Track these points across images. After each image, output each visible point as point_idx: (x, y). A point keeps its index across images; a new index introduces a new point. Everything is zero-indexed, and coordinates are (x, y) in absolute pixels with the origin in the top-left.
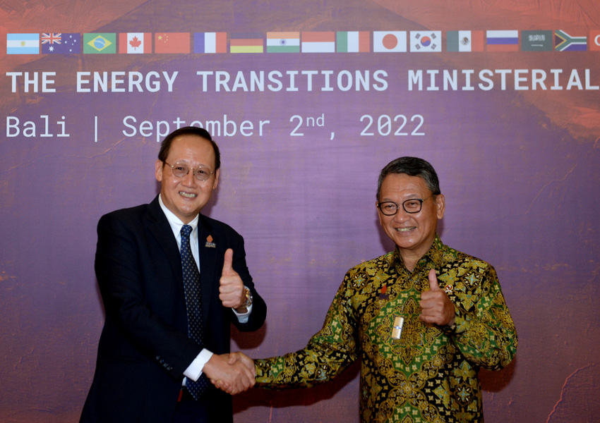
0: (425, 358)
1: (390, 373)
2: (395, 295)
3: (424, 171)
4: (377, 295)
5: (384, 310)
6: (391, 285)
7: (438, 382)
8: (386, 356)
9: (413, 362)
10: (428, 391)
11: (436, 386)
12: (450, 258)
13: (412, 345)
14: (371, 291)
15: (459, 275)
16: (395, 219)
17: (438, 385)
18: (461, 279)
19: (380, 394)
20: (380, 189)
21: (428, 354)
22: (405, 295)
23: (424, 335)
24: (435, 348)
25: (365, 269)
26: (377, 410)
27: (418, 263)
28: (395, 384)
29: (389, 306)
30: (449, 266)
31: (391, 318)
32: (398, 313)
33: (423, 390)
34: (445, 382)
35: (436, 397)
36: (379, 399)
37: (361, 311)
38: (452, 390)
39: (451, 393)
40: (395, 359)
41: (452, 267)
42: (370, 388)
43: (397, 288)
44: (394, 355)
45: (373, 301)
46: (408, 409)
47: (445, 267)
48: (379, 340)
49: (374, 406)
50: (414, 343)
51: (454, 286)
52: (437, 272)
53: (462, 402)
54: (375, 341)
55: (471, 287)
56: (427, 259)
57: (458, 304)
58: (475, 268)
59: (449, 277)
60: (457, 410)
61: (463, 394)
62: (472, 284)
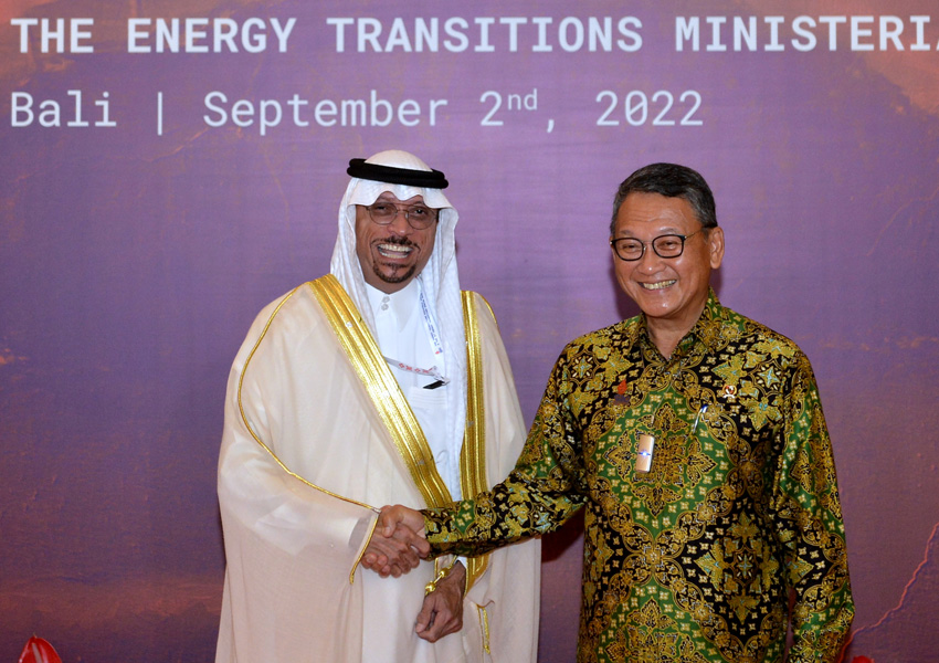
0: (684, 506)
1: (626, 528)
2: (641, 396)
3: (691, 189)
4: (611, 394)
5: (622, 421)
6: (634, 378)
7: (704, 546)
8: (622, 499)
9: (665, 513)
10: (687, 561)
11: (700, 553)
12: (734, 333)
13: (664, 483)
14: (600, 388)
15: (747, 366)
16: (640, 268)
17: (705, 552)
18: (751, 374)
19: (610, 562)
20: (616, 216)
21: (689, 500)
22: (657, 398)
23: (685, 467)
24: (703, 491)
25: (591, 349)
26: (605, 587)
27: (679, 346)
28: (635, 548)
29: (629, 415)
30: (732, 349)
31: (632, 436)
32: (643, 428)
33: (679, 560)
34: (716, 546)
35: (700, 571)
36: (608, 569)
37: (584, 421)
38: (728, 560)
39: (726, 565)
40: (637, 504)
41: (737, 351)
42: (594, 548)
43: (643, 385)
44: (635, 499)
45: (604, 405)
46: (652, 590)
47: (724, 351)
48: (611, 472)
49: (601, 580)
50: (668, 480)
51: (739, 387)
52: (712, 360)
53: (743, 580)
54: (605, 472)
55: (768, 390)
56: (695, 337)
57: (743, 419)
58: (774, 356)
59: (730, 371)
60: (733, 594)
61: (745, 566)
62: (768, 385)
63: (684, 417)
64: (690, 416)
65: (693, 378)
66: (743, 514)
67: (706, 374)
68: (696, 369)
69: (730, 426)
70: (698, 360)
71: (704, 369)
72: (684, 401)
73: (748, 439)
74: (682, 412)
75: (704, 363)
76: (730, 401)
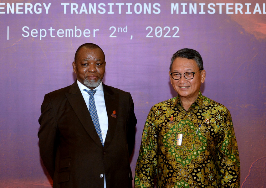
0: (193, 157)
1: (174, 163)
2: (178, 122)
3: (196, 57)
4: (168, 121)
5: (172, 129)
6: (175, 116)
7: (199, 170)
8: (172, 154)
9: (187, 159)
10: (194, 174)
11: (198, 172)
12: (207, 103)
13: (187, 149)
14: (164, 119)
15: (212, 113)
16: (179, 82)
17: (199, 171)
18: (213, 116)
19: (168, 174)
20: (171, 65)
21: (195, 155)
22: (184, 123)
23: (194, 145)
24: (199, 152)
25: (161, 107)
26: (166, 182)
27: (191, 106)
28: (177, 170)
29: (174, 127)
30: (207, 108)
31: (175, 134)
32: (179, 131)
33: (191, 174)
34: (202, 170)
35: (197, 178)
36: (167, 176)
37: (160, 129)
38: (206, 174)
39: (205, 176)
40: (177, 156)
41: (208, 109)
42: (162, 170)
43: (179, 118)
44: (176, 154)
45: (166, 124)
46: (183, 183)
47: (204, 109)
48: (169, 145)
49: (165, 180)
50: (188, 149)
51: (210, 119)
52: (201, 111)
53: (210, 181)
54: (167, 146)
55: (219, 121)
56: (196, 104)
57: (212, 130)
58: (220, 111)
59: (207, 115)
60: (207, 185)
61: (211, 177)
62: (219, 120)
63: (193, 129)
64: (195, 128)
65: (195, 116)
66: (212, 160)
67: (199, 115)
68: (196, 114)
69: (208, 132)
70: (196, 111)
71: (198, 114)
72: (193, 124)
73: (213, 136)
74: (192, 127)
75: (198, 112)
76: (207, 124)
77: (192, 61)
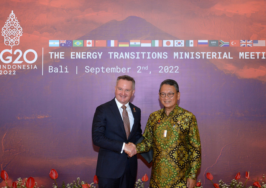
0: (170, 144)
1: (159, 148)
2: (162, 123)
3: (175, 84)
4: (157, 123)
5: (159, 128)
6: (161, 120)
7: (174, 152)
8: (159, 142)
9: (167, 145)
10: (170, 154)
11: (173, 153)
12: (180, 112)
14: (155, 121)
16: (165, 99)
17: (174, 153)
18: (183, 119)
19: (157, 154)
20: (160, 89)
22: (165, 123)
23: (170, 137)
24: (174, 141)
25: (154, 114)
26: (156, 159)
27: (170, 114)
28: (161, 152)
29: (160, 126)
30: (180, 115)
32: (163, 129)
33: (169, 154)
34: (176, 152)
35: (173, 156)
38: (178, 154)
39: (178, 155)
40: (161, 143)
41: (181, 115)
42: (154, 152)
43: (163, 121)
44: (161, 142)
46: (164, 159)
47: (178, 115)
48: (157, 137)
50: (167, 139)
51: (181, 121)
52: (176, 116)
53: (181, 158)
54: (156, 137)
55: (186, 122)
56: (173, 112)
57: (181, 128)
58: (188, 116)
59: (179, 119)
60: (179, 160)
61: (181, 155)
63: (170, 127)
64: (172, 127)
65: (172, 120)
66: (182, 146)
67: (175, 119)
68: (173, 118)
69: (179, 129)
70: (174, 116)
71: (174, 118)
72: (171, 124)
73: (182, 131)
74: (170, 126)
75: (174, 117)
76: (179, 124)
77: (172, 86)
